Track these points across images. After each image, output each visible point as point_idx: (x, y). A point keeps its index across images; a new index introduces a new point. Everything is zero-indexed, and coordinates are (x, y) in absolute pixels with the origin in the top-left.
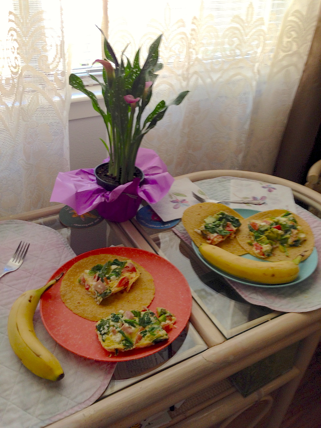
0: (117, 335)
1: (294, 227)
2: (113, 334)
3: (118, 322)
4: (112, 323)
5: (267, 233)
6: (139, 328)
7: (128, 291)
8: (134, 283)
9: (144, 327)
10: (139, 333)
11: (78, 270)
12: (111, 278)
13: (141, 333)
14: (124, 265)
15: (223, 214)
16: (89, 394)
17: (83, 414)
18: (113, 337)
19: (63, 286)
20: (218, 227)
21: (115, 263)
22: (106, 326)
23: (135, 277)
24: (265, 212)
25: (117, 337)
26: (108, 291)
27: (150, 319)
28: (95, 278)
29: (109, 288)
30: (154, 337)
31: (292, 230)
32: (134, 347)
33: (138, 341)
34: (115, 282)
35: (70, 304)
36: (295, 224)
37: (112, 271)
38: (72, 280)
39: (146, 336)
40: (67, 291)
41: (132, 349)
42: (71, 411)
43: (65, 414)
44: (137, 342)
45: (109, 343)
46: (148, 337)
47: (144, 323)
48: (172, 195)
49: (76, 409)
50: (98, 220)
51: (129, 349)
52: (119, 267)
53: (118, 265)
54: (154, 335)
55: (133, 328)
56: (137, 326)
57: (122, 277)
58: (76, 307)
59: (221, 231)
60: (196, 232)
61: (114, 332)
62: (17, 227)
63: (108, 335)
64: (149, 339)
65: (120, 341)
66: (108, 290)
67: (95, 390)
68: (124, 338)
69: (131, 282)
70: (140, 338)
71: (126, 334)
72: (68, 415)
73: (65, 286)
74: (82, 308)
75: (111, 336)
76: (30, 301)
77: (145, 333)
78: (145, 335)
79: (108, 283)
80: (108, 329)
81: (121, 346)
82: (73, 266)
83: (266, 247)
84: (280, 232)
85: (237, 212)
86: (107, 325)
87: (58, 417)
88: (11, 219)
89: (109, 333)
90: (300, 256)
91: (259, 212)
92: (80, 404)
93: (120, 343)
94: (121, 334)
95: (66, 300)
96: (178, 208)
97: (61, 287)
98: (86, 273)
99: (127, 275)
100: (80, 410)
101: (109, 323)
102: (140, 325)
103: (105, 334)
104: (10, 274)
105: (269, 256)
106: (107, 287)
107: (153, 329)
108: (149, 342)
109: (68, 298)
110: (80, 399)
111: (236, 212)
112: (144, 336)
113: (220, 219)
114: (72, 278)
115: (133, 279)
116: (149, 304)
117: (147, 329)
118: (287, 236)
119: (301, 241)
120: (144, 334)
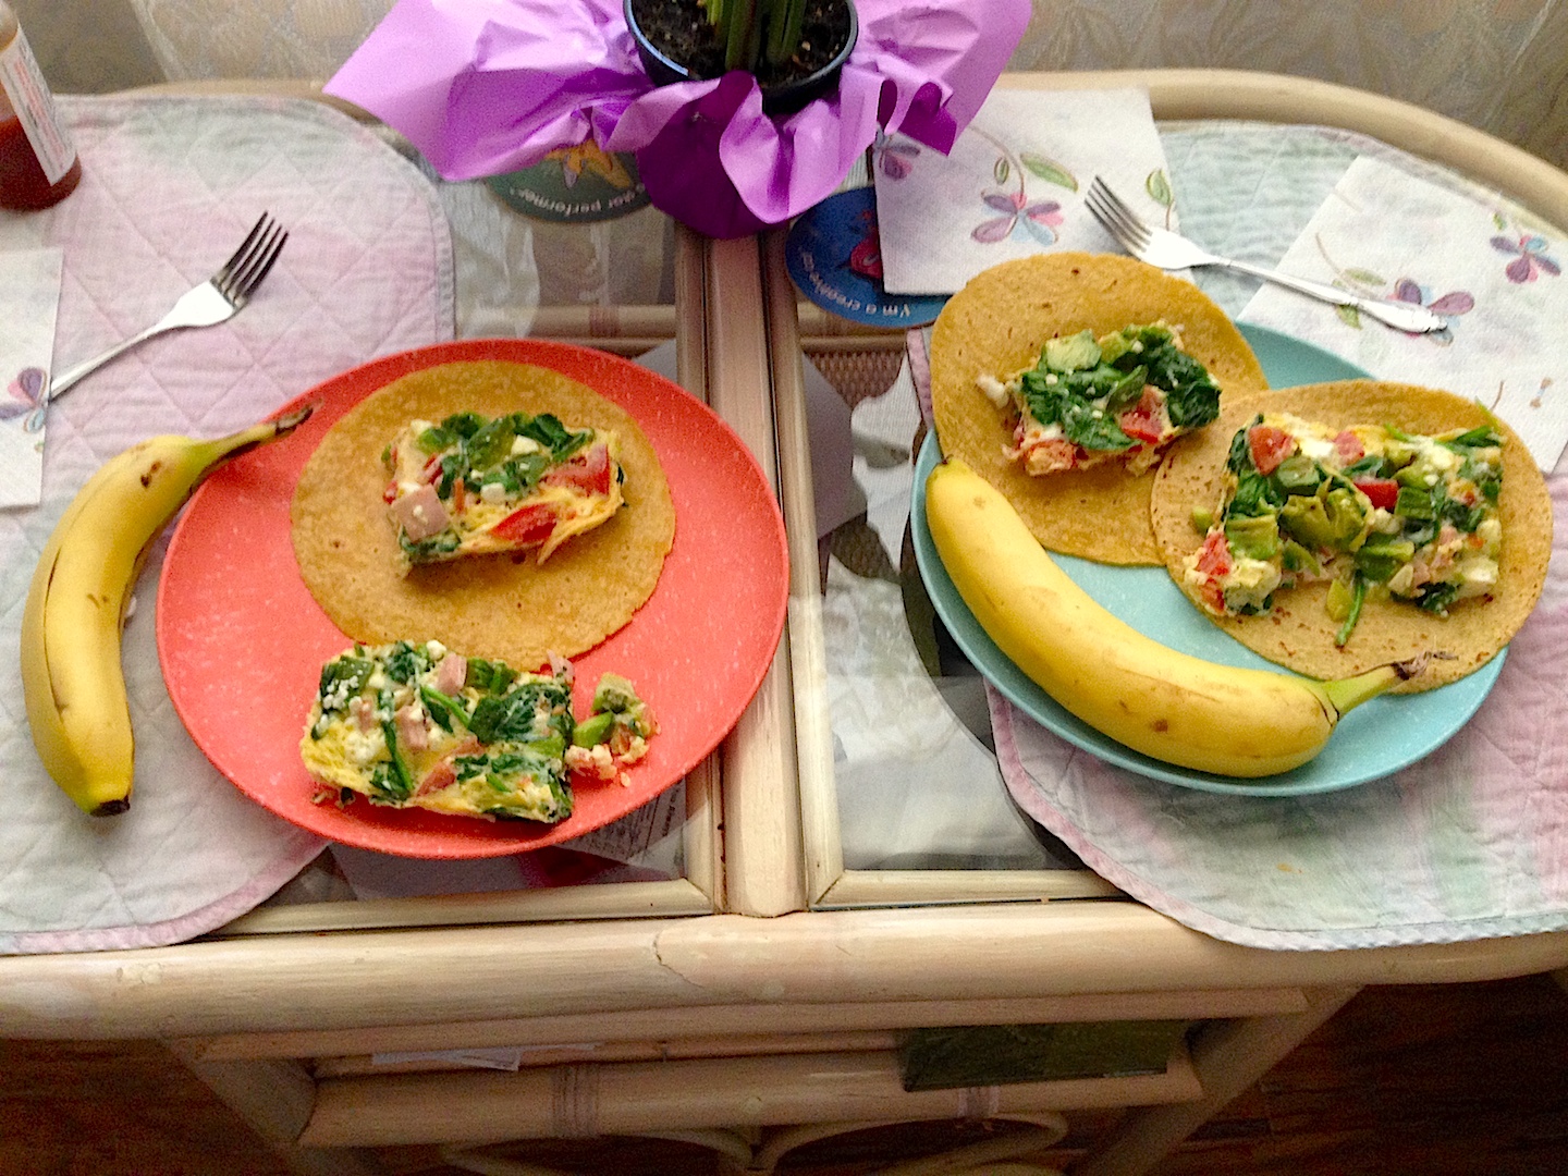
0: (369, 732)
1: (1463, 517)
2: (357, 725)
3: (403, 682)
4: (378, 680)
5: (1295, 507)
6: (462, 736)
7: (541, 560)
8: (573, 537)
9: (484, 742)
10: (450, 759)
11: (412, 405)
12: (485, 489)
13: (458, 761)
14: (572, 449)
15: (1153, 341)
16: (188, 903)
17: (120, 971)
18: (354, 736)
19: (324, 456)
20: (1090, 398)
21: (539, 429)
22: (347, 682)
23: (587, 517)
24: (1384, 388)
25: (365, 741)
26: (449, 541)
27: (529, 715)
28: (427, 466)
29: (457, 528)
30: (498, 797)
31: (1446, 527)
32: (408, 804)
33: (433, 788)
34: (493, 512)
35: (306, 538)
36: (1482, 503)
37: (507, 458)
38: (369, 439)
39: (470, 781)
40: (323, 480)
41: (398, 806)
42: (95, 940)
43: (73, 941)
44: (425, 791)
45: (331, 751)
46: (480, 787)
47: (494, 725)
48: (1012, 166)
49: (116, 938)
50: (628, 197)
51: (387, 803)
52: (546, 451)
53: (545, 440)
54: (501, 789)
55: (436, 732)
56: (458, 728)
57: (531, 501)
58: (320, 555)
59: (1083, 425)
60: (980, 390)
61: (365, 722)
62: (314, 137)
63: (343, 719)
64: (477, 795)
65: (371, 762)
66: (452, 536)
67: (213, 897)
68: (388, 757)
69: (563, 531)
70: (444, 781)
71: (400, 744)
72: (79, 948)
73: (330, 454)
74: (338, 568)
75: (350, 729)
76: (145, 482)
77: (473, 767)
78: (470, 774)
79: (460, 508)
80: (347, 700)
81: (360, 783)
82: (398, 384)
83: (1250, 572)
84: (1378, 516)
85: (1249, 348)
86: (353, 682)
87: (47, 942)
88: (307, 97)
89: (349, 715)
90: (1389, 673)
91: (1365, 376)
92: (140, 925)
93: (369, 769)
94: (383, 738)
95: (302, 514)
96: (996, 239)
97: (314, 455)
98: (413, 434)
99: (558, 495)
100: (125, 946)
101: (364, 679)
102: (471, 728)
103: (331, 710)
104: (186, 337)
105: (1248, 611)
106: (449, 523)
107: (514, 762)
108: (472, 808)
109: (313, 509)
110: (147, 907)
111: (1244, 340)
112: (461, 778)
113: (1124, 363)
114: (375, 429)
115: (574, 520)
116: (585, 649)
117: (493, 754)
118: (1405, 548)
119: (1455, 597)
120: (467, 770)
